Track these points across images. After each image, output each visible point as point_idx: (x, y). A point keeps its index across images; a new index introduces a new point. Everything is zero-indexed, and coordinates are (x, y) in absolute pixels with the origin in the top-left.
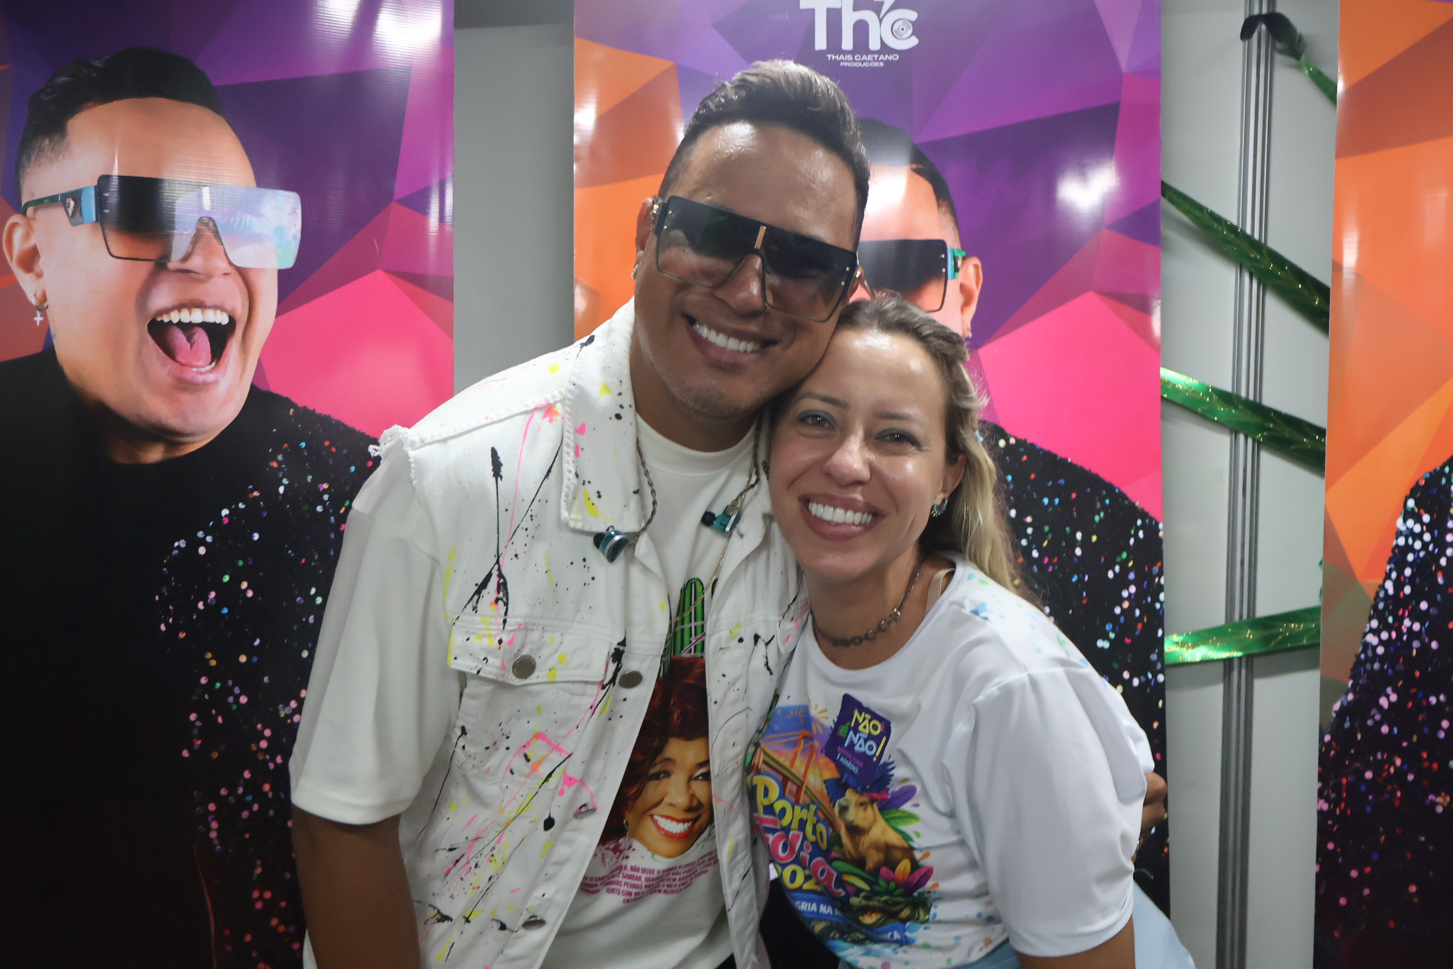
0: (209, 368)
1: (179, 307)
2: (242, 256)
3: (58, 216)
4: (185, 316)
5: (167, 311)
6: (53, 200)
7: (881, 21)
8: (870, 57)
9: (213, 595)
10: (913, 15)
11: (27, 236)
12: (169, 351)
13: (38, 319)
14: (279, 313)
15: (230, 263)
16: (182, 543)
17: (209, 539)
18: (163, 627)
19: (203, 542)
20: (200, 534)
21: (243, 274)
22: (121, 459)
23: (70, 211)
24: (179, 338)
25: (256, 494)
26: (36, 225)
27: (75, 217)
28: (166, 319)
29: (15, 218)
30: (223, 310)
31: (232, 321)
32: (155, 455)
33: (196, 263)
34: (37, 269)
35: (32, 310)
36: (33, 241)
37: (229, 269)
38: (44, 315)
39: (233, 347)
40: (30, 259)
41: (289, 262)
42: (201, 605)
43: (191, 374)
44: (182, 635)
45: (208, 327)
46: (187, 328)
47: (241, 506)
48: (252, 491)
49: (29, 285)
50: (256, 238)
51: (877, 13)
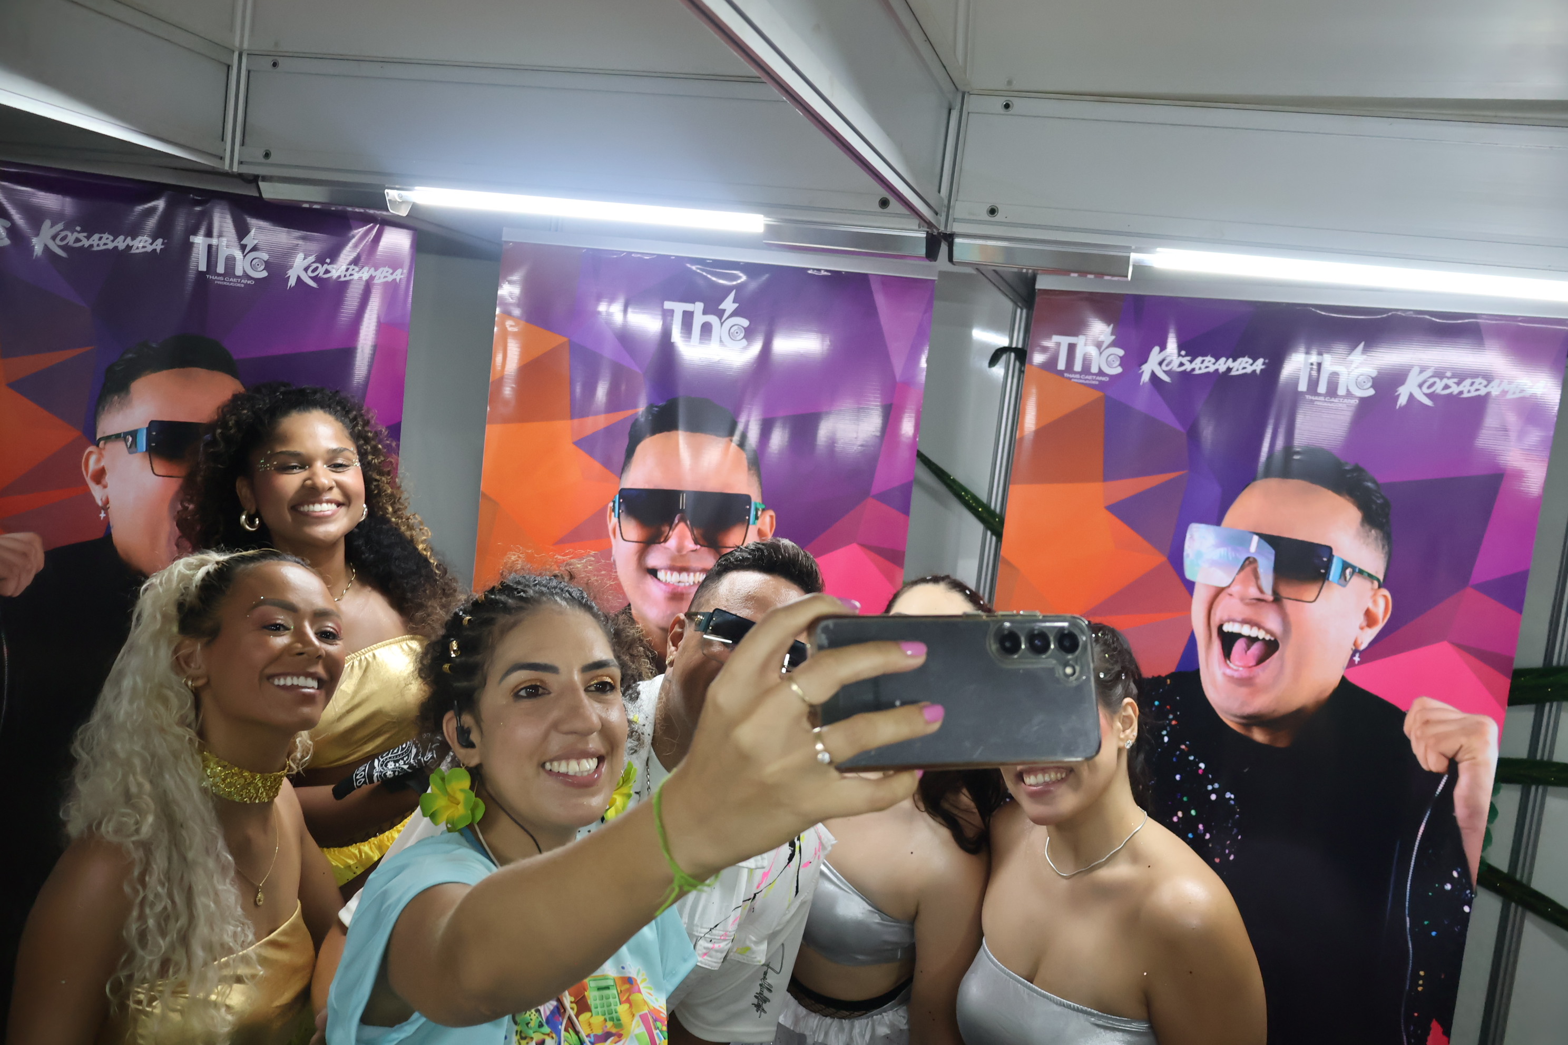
3: (120, 447)
6: (117, 437)
7: (722, 324)
10: (745, 322)
11: (98, 460)
13: (102, 515)
23: (129, 444)
26: (104, 453)
27: (133, 447)
29: (91, 448)
34: (103, 482)
35: (98, 509)
36: (102, 464)
38: (106, 513)
40: (99, 476)
49: (97, 493)
51: (720, 318)
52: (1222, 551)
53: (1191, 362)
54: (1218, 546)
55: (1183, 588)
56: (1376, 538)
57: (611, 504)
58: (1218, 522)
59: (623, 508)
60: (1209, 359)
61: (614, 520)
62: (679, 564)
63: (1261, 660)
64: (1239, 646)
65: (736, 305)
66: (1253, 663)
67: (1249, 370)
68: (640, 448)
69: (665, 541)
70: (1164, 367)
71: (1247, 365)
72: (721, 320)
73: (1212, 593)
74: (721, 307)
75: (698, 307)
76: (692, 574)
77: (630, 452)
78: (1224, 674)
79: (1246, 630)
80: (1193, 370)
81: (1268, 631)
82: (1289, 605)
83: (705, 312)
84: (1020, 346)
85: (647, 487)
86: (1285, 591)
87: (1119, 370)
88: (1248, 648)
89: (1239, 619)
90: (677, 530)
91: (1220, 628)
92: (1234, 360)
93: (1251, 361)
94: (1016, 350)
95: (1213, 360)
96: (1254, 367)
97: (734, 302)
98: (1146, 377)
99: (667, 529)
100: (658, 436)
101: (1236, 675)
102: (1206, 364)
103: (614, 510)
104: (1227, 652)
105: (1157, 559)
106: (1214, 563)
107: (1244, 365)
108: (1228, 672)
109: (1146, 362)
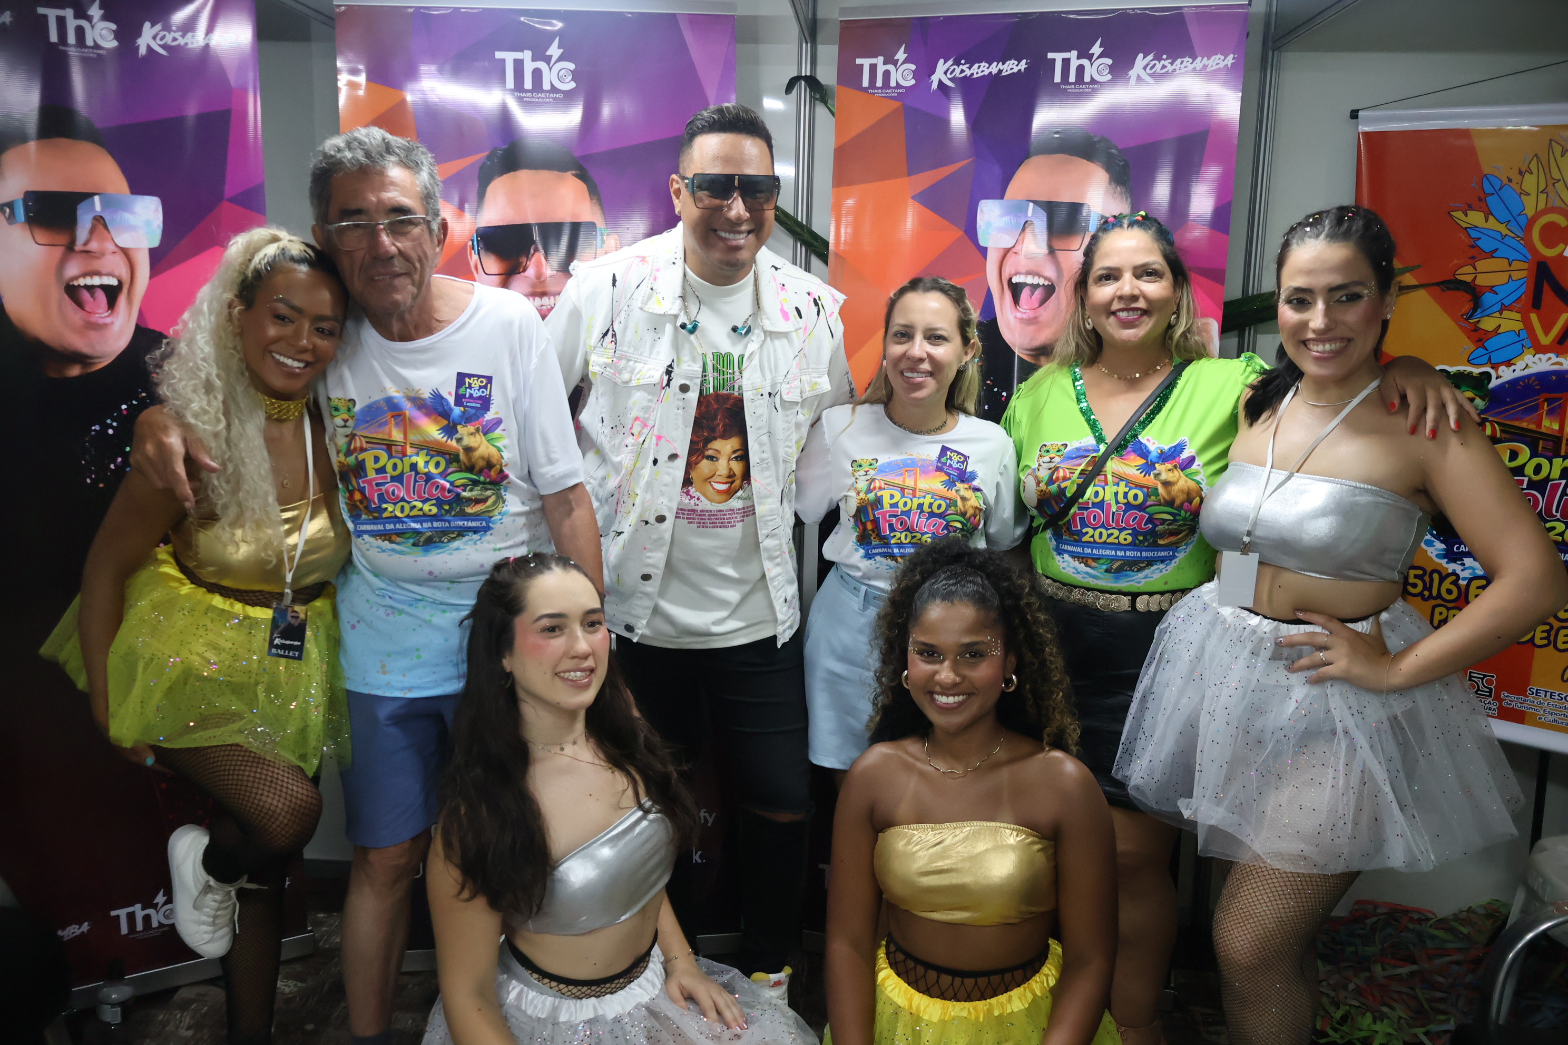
0: (106, 314)
1: (84, 275)
2: (124, 240)
4: (89, 281)
5: (76, 278)
7: (550, 69)
8: (543, 95)
9: (119, 460)
10: (572, 66)
12: (79, 304)
14: (151, 277)
15: (116, 245)
16: (97, 427)
17: (115, 424)
18: (88, 481)
19: (111, 426)
20: (109, 421)
21: (125, 252)
22: (52, 374)
23: (7, 215)
24: (86, 295)
25: (144, 394)
27: (11, 219)
28: (76, 283)
30: (113, 276)
31: (120, 283)
32: (75, 371)
33: (93, 246)
37: (115, 249)
39: (122, 300)
41: (155, 242)
42: (112, 466)
43: (96, 318)
44: (101, 485)
45: (104, 288)
46: (90, 288)
47: (134, 402)
48: (141, 393)
50: (132, 228)
51: (548, 64)
52: (1007, 219)
53: (970, 68)
54: (1001, 216)
55: (978, 254)
56: (1121, 193)
57: (470, 243)
58: (1002, 197)
59: (481, 245)
60: (984, 65)
61: (475, 257)
62: (539, 290)
63: (1043, 301)
64: (1025, 293)
65: (561, 51)
66: (1037, 306)
67: (1016, 70)
68: (490, 189)
69: (524, 271)
70: (949, 76)
71: (1014, 66)
73: (1001, 253)
74: (548, 53)
75: (527, 55)
76: (552, 298)
77: (481, 195)
78: (1016, 317)
79: (1030, 280)
80: (972, 74)
81: (1046, 278)
82: (1060, 254)
83: (534, 59)
84: (808, 74)
85: (501, 224)
86: (1057, 244)
87: (913, 82)
88: (1033, 294)
89: (1023, 271)
90: (534, 259)
91: (1010, 279)
92: (1003, 64)
93: (1016, 63)
94: (806, 78)
95: (987, 65)
96: (1019, 67)
97: (559, 48)
98: (935, 85)
99: (524, 259)
100: (504, 177)
101: (1025, 316)
102: (982, 69)
103: (473, 248)
104: (1016, 299)
105: (956, 233)
106: (1002, 230)
107: (1011, 66)
108: (1019, 315)
109: (934, 72)
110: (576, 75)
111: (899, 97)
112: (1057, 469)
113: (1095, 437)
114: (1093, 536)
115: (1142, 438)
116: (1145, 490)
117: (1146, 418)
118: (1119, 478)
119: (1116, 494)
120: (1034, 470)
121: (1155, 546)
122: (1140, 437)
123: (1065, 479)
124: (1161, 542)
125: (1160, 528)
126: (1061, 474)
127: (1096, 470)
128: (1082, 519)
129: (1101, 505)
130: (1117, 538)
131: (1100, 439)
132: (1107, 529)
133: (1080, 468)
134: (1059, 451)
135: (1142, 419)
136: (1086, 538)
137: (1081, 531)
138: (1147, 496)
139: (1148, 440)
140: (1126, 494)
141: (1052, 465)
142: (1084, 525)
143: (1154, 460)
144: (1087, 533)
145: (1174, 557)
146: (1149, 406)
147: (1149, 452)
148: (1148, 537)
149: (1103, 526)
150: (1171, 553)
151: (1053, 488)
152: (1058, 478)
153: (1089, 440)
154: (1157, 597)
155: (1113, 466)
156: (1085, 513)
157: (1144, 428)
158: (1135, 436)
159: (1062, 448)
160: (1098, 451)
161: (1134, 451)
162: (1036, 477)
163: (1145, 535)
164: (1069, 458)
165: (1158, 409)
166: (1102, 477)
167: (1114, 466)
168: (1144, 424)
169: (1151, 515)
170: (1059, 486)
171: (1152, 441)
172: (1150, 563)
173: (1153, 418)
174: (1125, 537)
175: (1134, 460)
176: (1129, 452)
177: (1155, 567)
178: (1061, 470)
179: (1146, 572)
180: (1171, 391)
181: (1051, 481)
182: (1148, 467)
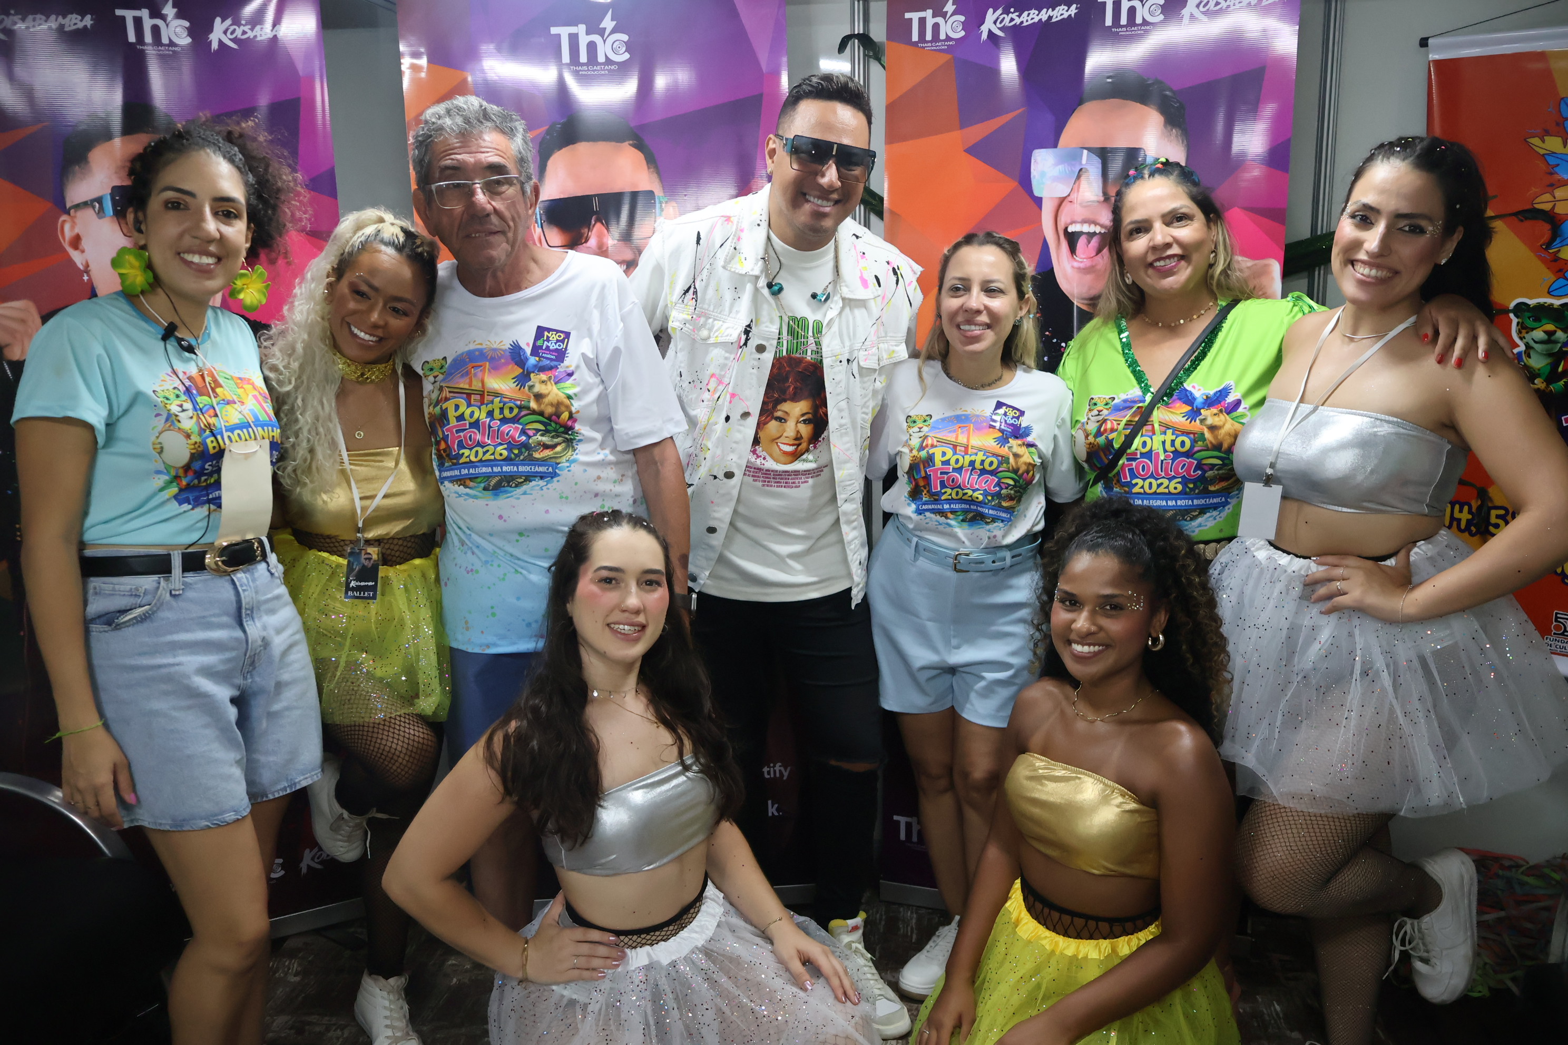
3: (88, 215)
6: (85, 204)
7: (605, 41)
8: (598, 68)
10: (625, 37)
11: (72, 227)
13: (86, 278)
23: (97, 209)
26: (77, 221)
27: (101, 213)
29: (64, 217)
34: (81, 247)
35: (81, 273)
36: (77, 231)
38: (89, 275)
40: (76, 242)
49: (77, 258)
51: (602, 37)
52: (1061, 167)
53: (1019, 16)
54: (1056, 164)
55: (1034, 206)
56: (1177, 136)
57: (534, 217)
58: (1055, 146)
59: (544, 218)
60: (1034, 12)
61: (539, 230)
63: (1099, 250)
64: (1082, 242)
65: (614, 23)
66: (1094, 254)
67: (1066, 15)
68: (550, 163)
69: (586, 241)
70: (998, 25)
71: (1064, 12)
72: (603, 37)
73: (1056, 203)
74: (602, 25)
75: (581, 29)
77: (543, 168)
78: (1073, 267)
79: (1086, 228)
80: (1022, 22)
81: (1102, 226)
83: (588, 33)
84: (861, 32)
85: (563, 197)
87: (963, 33)
88: (1089, 242)
89: (1079, 220)
90: (595, 230)
91: (1066, 229)
92: (1053, 10)
93: (1066, 8)
94: (858, 36)
95: (1037, 12)
96: (1069, 13)
97: (612, 20)
98: (984, 36)
99: (586, 230)
100: (564, 150)
101: (1082, 265)
102: (1031, 16)
103: (537, 223)
104: (1073, 249)
105: (1011, 185)
106: (1056, 179)
107: (1061, 12)
108: (1076, 264)
109: (983, 23)
110: (629, 47)
111: (950, 50)
112: (1105, 421)
113: (1141, 388)
114: (1142, 487)
115: (1188, 385)
116: (1192, 436)
117: (1191, 365)
118: (1166, 427)
119: (1164, 443)
120: (1083, 424)
121: (1205, 493)
122: (1185, 385)
123: (1113, 430)
124: (1212, 488)
125: (1209, 474)
126: (1109, 426)
127: (1143, 419)
128: (1131, 470)
129: (1148, 455)
130: (1167, 487)
131: (1146, 389)
132: (1157, 479)
133: (1127, 418)
134: (1107, 404)
135: (1186, 366)
136: (1136, 490)
137: (1130, 482)
138: (1194, 442)
139: (1194, 387)
140: (1173, 442)
141: (1100, 418)
142: (1133, 476)
143: (1199, 406)
144: (1137, 484)
145: (1227, 503)
146: (1194, 352)
147: (1194, 399)
148: (1199, 484)
149: (1152, 476)
150: (1223, 499)
151: (1101, 440)
152: (1105, 430)
153: (1134, 391)
154: (1213, 545)
155: (1158, 415)
156: (1134, 463)
157: (1189, 376)
158: (1182, 383)
159: (1110, 401)
160: (1144, 401)
161: (1180, 399)
162: (1085, 431)
163: (1194, 482)
164: (1117, 409)
165: (1203, 355)
166: (1149, 428)
167: (1161, 415)
168: (1189, 371)
169: (1199, 461)
170: (1107, 438)
171: (1197, 388)
172: (1203, 510)
173: (1198, 365)
174: (1175, 486)
175: (1180, 407)
176: (1174, 401)
177: (1208, 515)
178: (1109, 422)
179: (1199, 520)
180: (1216, 335)
181: (1099, 433)
182: (1194, 413)
